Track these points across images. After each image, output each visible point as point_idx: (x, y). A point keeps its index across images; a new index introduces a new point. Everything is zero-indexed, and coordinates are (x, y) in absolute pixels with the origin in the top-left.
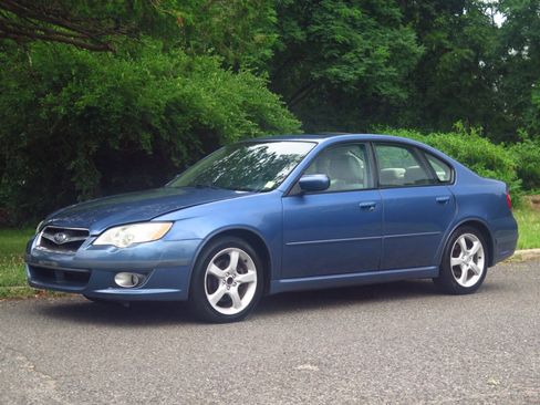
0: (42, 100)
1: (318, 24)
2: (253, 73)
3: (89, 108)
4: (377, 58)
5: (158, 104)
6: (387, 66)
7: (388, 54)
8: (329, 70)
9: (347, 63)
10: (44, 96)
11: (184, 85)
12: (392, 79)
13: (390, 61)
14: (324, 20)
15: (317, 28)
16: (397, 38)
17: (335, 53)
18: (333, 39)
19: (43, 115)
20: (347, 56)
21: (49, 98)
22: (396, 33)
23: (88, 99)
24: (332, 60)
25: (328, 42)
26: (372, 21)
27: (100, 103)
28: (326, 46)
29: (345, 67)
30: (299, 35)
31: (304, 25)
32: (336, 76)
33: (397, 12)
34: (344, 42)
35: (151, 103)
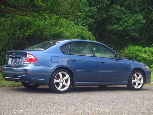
0: (16, 32)
1: (110, 12)
2: (83, 26)
3: (29, 35)
4: (129, 23)
5: (51, 34)
6: (133, 26)
7: (133, 22)
8: (113, 27)
9: (120, 24)
10: (16, 31)
11: (60, 29)
12: (134, 30)
13: (134, 24)
14: (112, 11)
15: (110, 13)
16: (136, 17)
17: (116, 21)
18: (115, 17)
19: (16, 37)
20: (120, 22)
21: (18, 32)
22: (136, 16)
23: (29, 32)
24: (115, 24)
25: (113, 18)
26: (129, 12)
27: (33, 34)
28: (113, 19)
29: (119, 26)
30: (105, 16)
31: (107, 12)
32: (116, 29)
33: (138, 9)
34: (119, 18)
35: (48, 34)
